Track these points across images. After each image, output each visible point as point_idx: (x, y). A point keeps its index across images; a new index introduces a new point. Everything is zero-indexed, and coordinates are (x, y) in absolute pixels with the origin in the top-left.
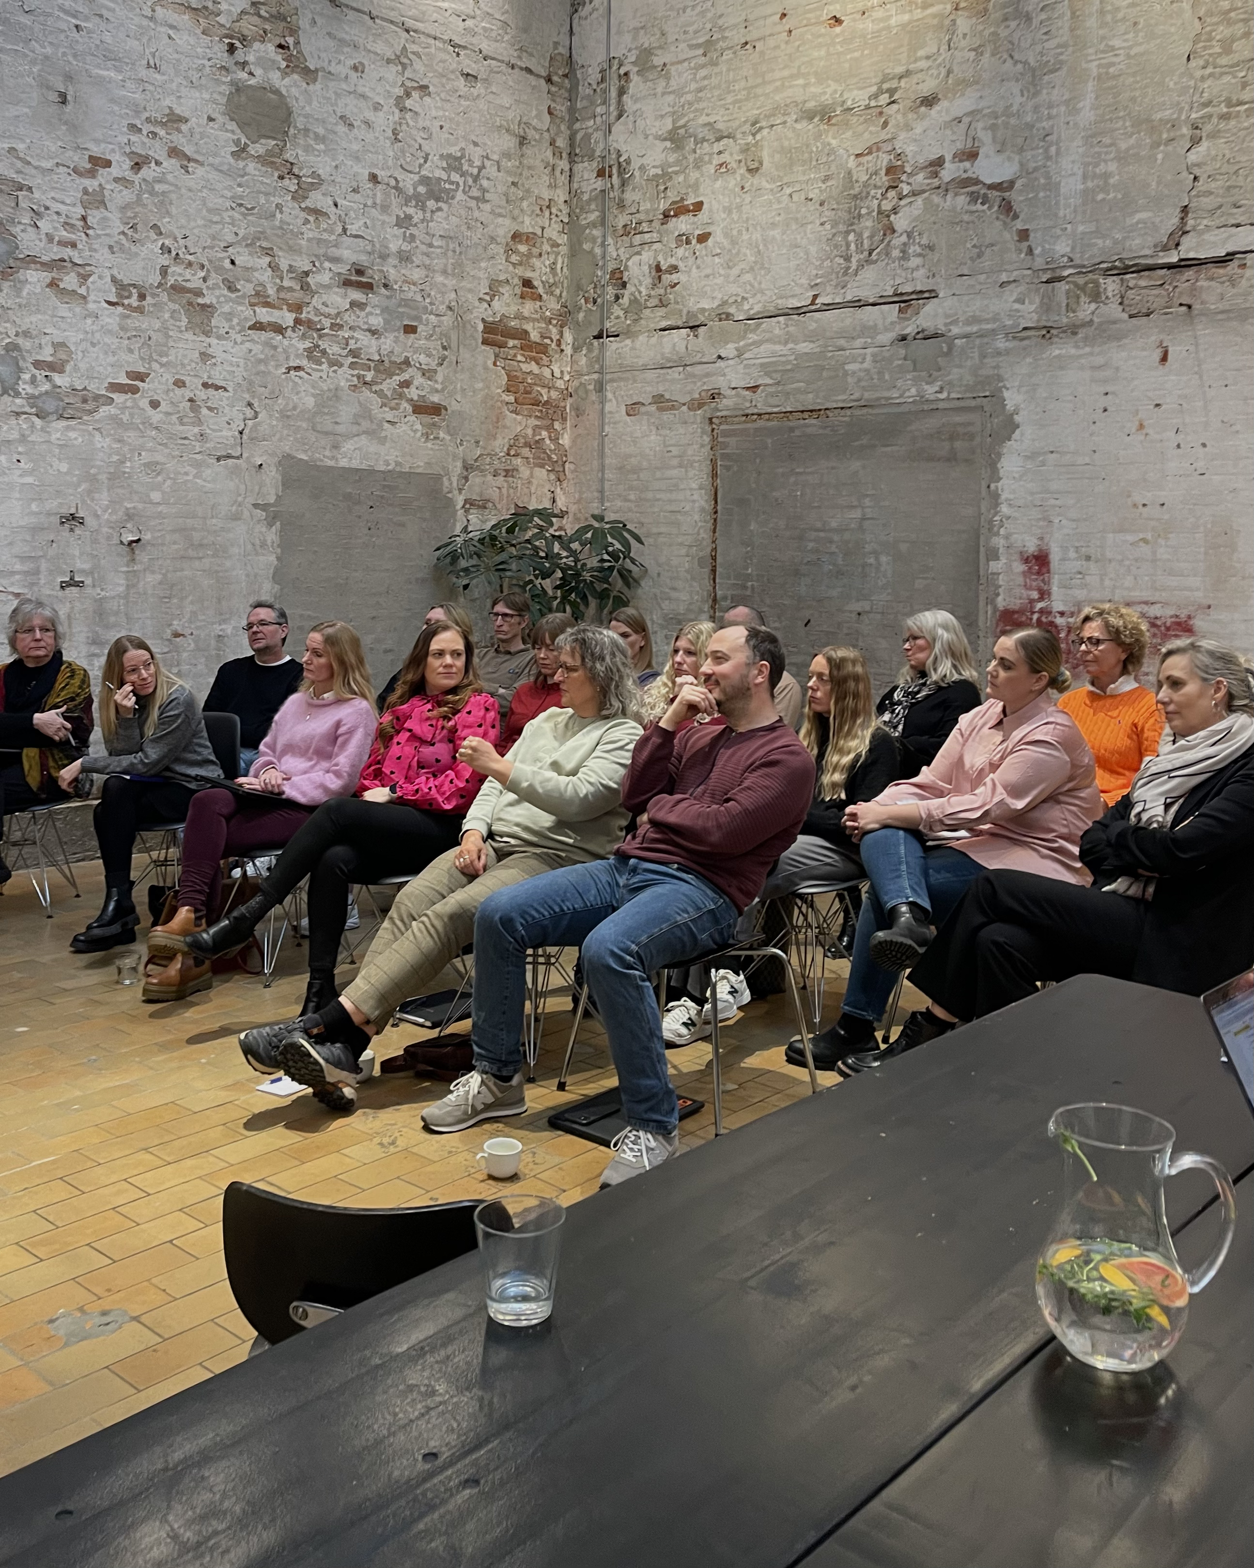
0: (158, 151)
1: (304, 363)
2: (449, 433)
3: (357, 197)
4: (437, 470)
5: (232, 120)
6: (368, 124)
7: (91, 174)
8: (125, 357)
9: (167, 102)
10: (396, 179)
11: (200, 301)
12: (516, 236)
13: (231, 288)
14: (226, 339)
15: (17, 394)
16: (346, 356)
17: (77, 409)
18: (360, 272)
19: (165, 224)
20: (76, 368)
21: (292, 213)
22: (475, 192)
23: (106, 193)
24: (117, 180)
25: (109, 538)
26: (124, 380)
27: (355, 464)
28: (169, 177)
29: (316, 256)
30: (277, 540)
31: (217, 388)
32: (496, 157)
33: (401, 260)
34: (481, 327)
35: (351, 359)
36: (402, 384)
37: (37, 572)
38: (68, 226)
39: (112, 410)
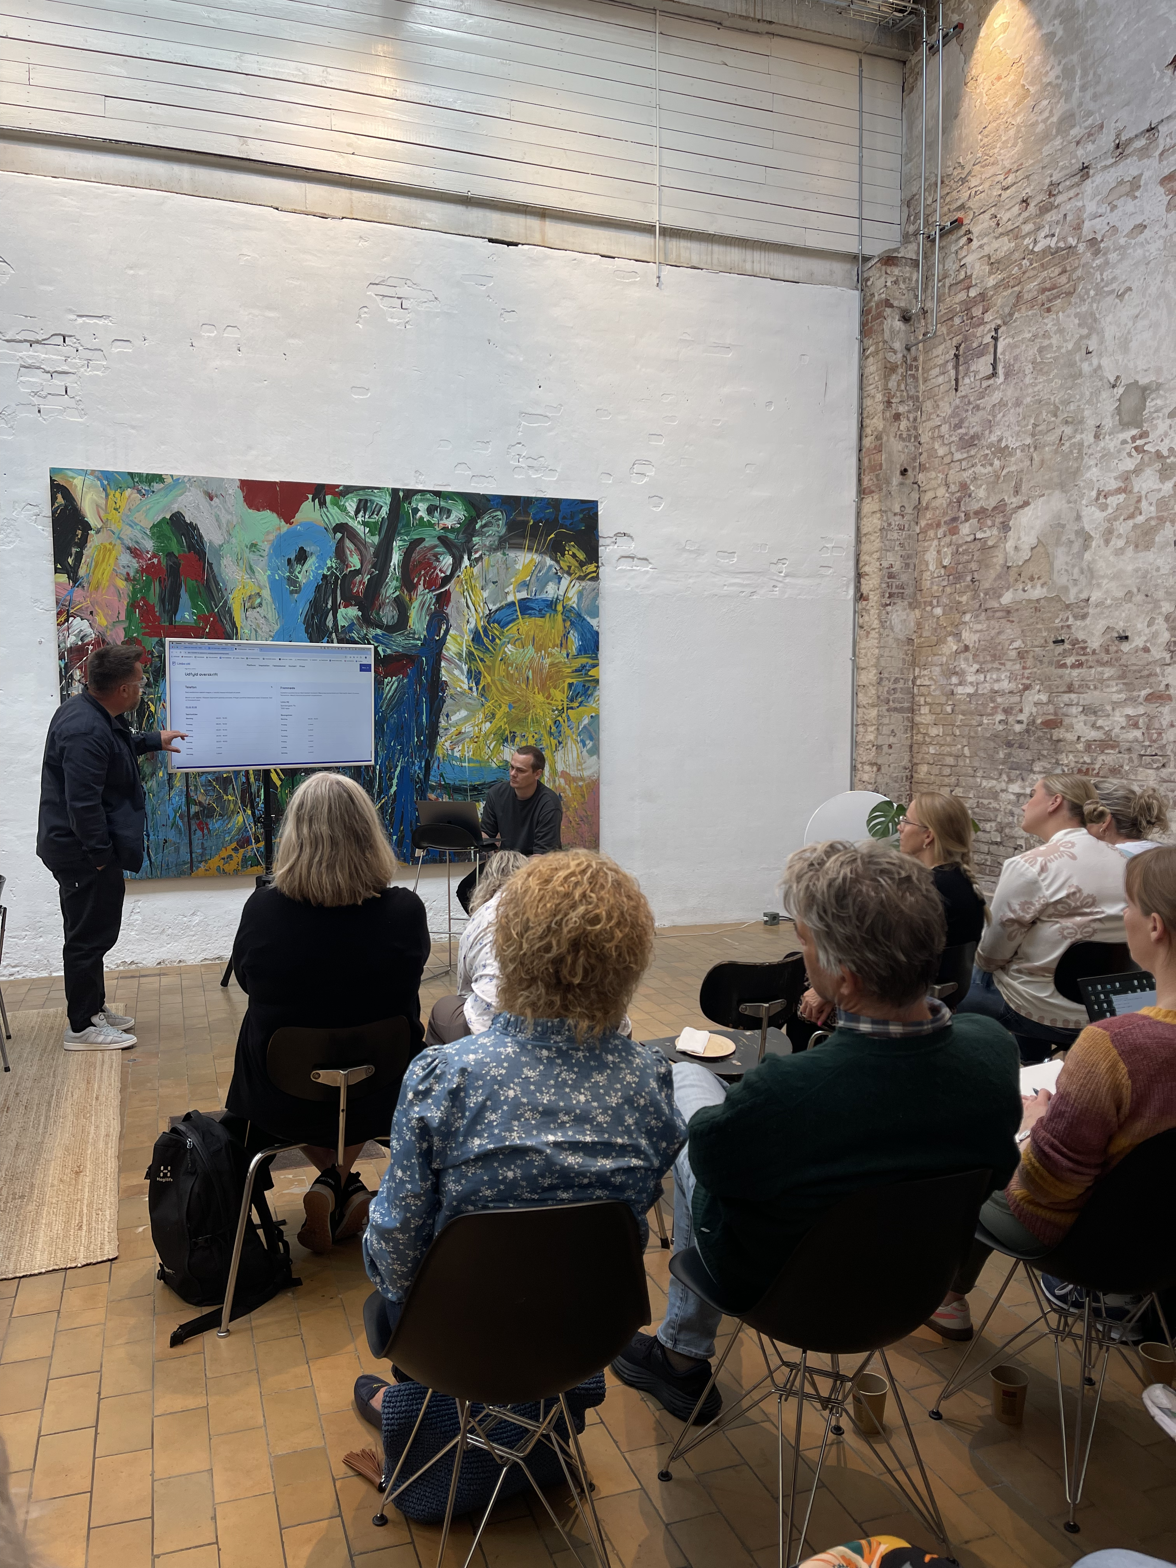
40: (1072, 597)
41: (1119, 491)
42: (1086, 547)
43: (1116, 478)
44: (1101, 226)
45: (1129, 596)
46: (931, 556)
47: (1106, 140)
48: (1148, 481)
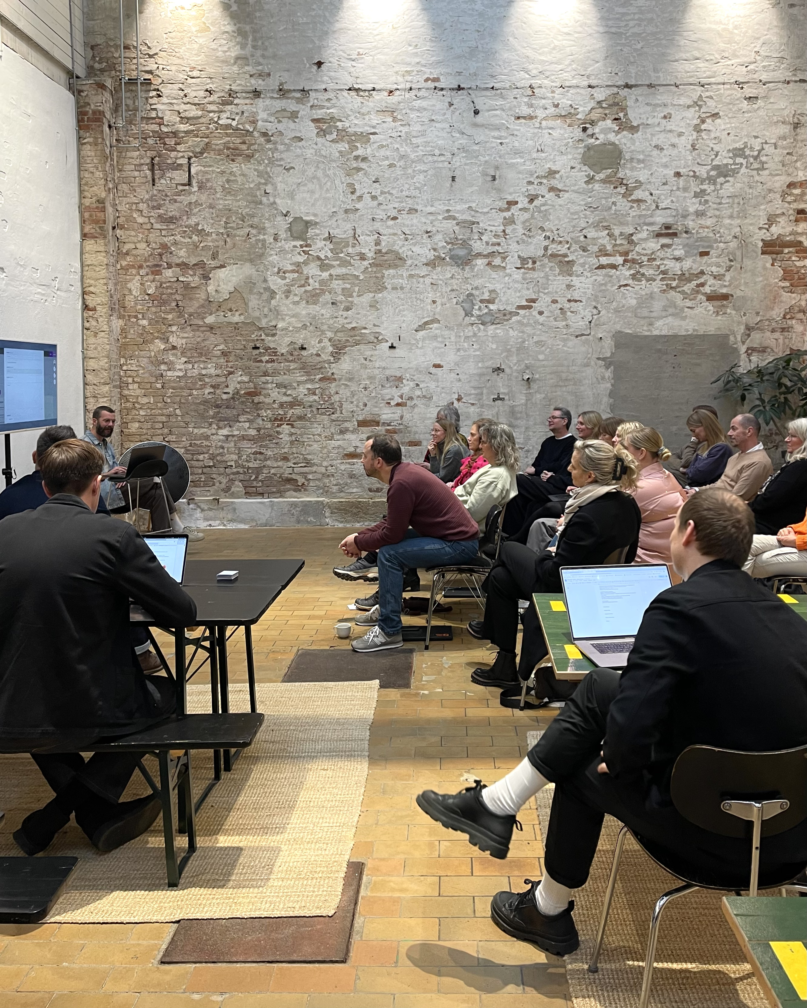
0: (543, 190)
1: (630, 282)
2: (734, 310)
3: (666, 187)
4: (725, 332)
5: (585, 165)
6: (673, 146)
7: (508, 209)
8: (525, 292)
9: (548, 166)
10: (694, 172)
11: (566, 259)
12: (791, 185)
13: (584, 250)
14: (581, 276)
15: (472, 315)
16: (659, 274)
17: (501, 320)
18: (668, 228)
19: (546, 225)
20: (500, 301)
21: (623, 204)
22: (756, 166)
23: (515, 217)
24: (521, 210)
25: (516, 378)
26: (525, 303)
27: (664, 333)
28: (549, 202)
29: (638, 224)
30: (611, 376)
31: (576, 301)
32: (773, 141)
33: (697, 216)
34: (760, 244)
35: (661, 276)
36: (698, 286)
37: (482, 394)
38: (496, 236)
39: (518, 318)
40: (264, 323)
41: (293, 271)
42: (272, 298)
43: (291, 264)
44: (271, 128)
45: (305, 327)
46: (134, 285)
47: (273, 83)
48: (312, 270)
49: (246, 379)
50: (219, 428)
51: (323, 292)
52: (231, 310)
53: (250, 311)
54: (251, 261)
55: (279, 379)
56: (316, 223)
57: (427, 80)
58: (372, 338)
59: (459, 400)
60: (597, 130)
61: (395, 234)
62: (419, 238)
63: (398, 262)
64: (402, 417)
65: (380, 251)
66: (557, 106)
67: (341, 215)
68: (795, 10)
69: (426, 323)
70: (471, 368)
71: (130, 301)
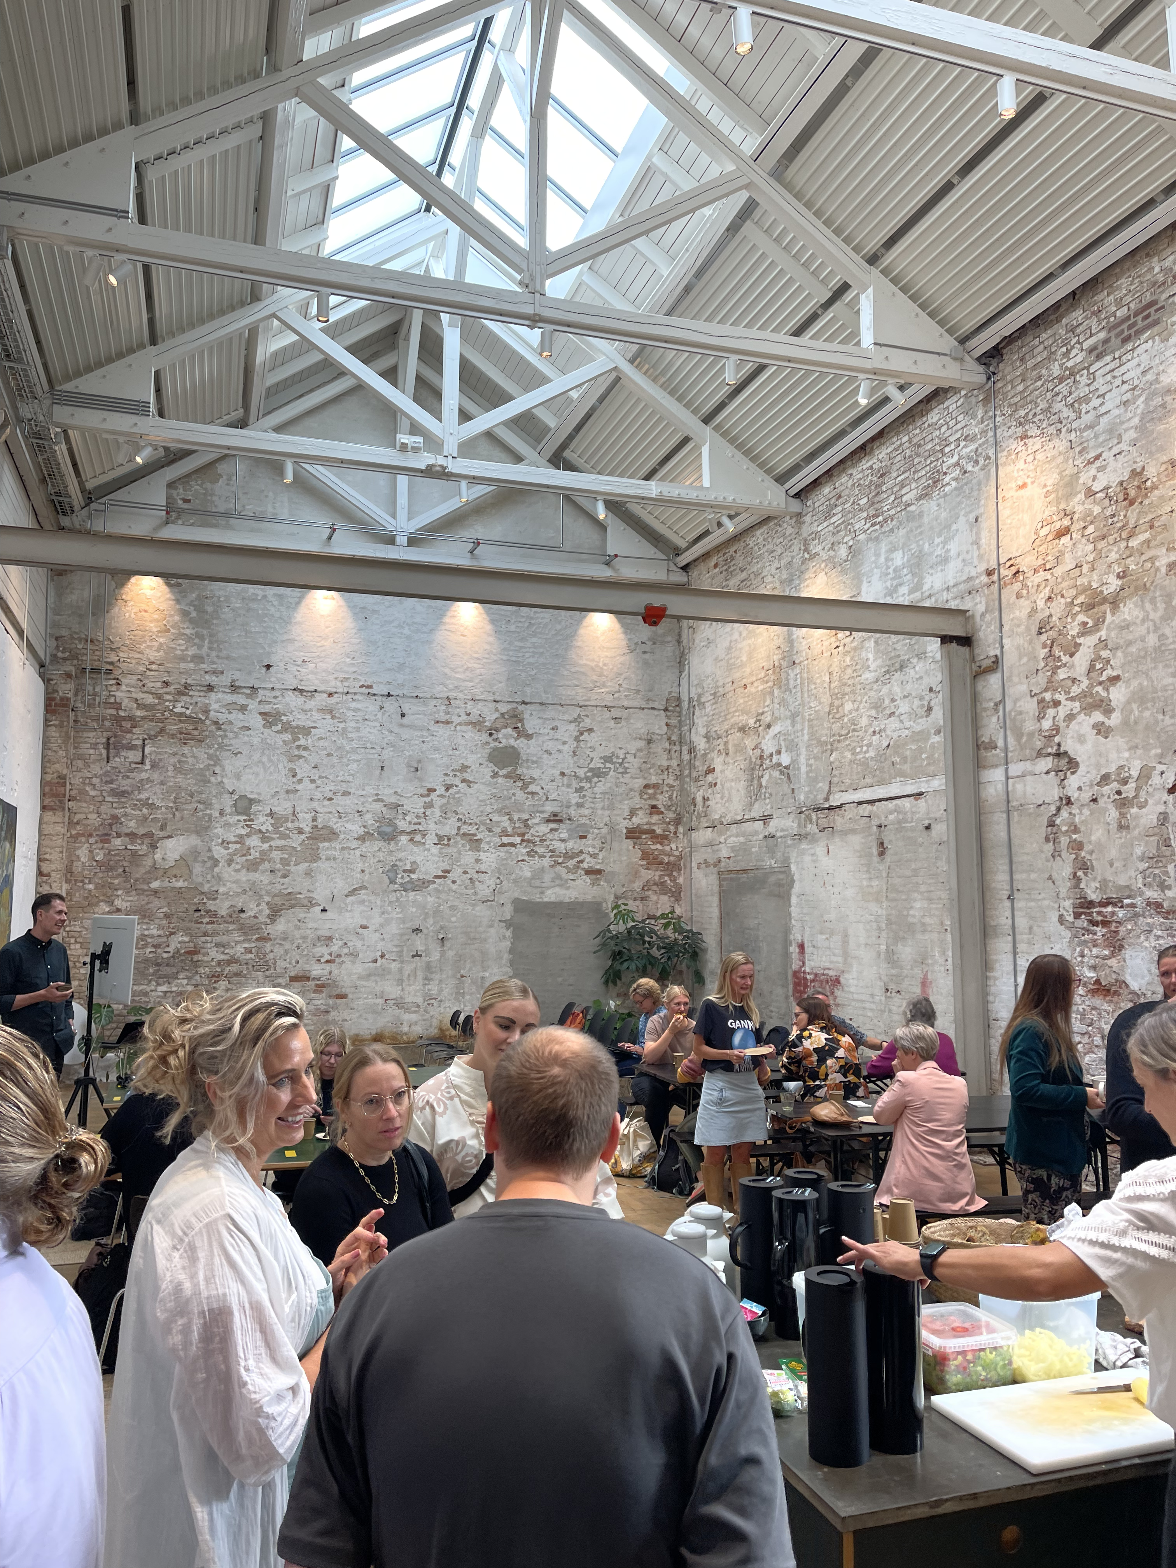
0: (457, 781)
1: (526, 858)
2: (606, 882)
3: (554, 783)
4: (599, 900)
5: (491, 763)
6: (559, 751)
7: (428, 795)
8: (441, 864)
9: (461, 761)
10: (575, 772)
11: (475, 838)
12: (647, 786)
13: (490, 831)
14: (487, 852)
15: (396, 883)
16: (548, 852)
17: (420, 887)
18: (555, 815)
19: (459, 810)
20: (420, 871)
21: (520, 795)
22: (621, 770)
23: (434, 802)
24: (438, 796)
25: (433, 937)
26: (441, 873)
27: (553, 899)
28: (462, 791)
29: (532, 812)
30: (511, 936)
31: (483, 873)
32: (633, 752)
33: (578, 807)
34: (625, 831)
35: (550, 854)
36: (578, 862)
37: (402, 951)
38: (418, 817)
39: (435, 886)
40: (206, 888)
41: (236, 842)
42: (216, 866)
43: (234, 836)
44: (222, 718)
45: (244, 892)
46: (83, 853)
47: (225, 680)
48: (254, 842)
49: (186, 939)
50: (158, 984)
51: (263, 860)
52: (175, 876)
53: (194, 877)
54: (198, 833)
55: (218, 939)
56: (259, 801)
57: (361, 687)
58: (306, 902)
59: (382, 956)
60: (500, 736)
61: (330, 813)
62: (351, 816)
63: (331, 836)
64: (330, 973)
65: (316, 826)
66: (469, 714)
67: (283, 795)
68: (647, 656)
69: (355, 889)
70: (394, 929)
71: (77, 867)
